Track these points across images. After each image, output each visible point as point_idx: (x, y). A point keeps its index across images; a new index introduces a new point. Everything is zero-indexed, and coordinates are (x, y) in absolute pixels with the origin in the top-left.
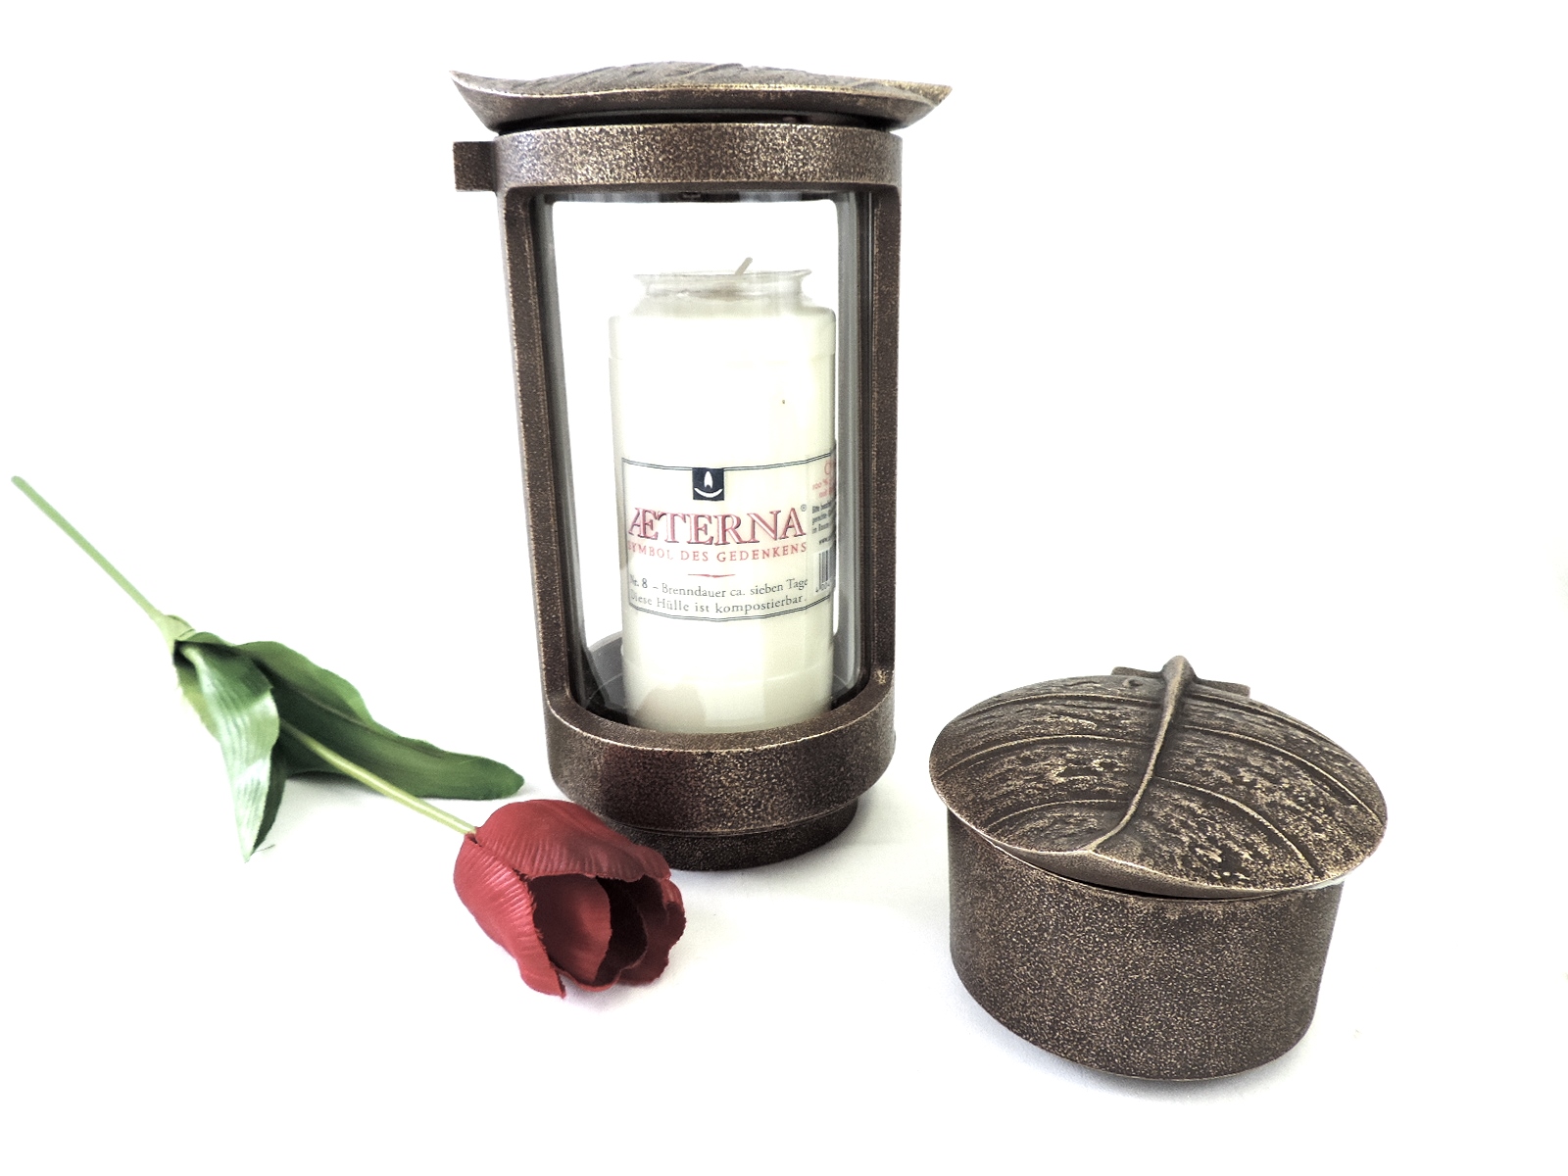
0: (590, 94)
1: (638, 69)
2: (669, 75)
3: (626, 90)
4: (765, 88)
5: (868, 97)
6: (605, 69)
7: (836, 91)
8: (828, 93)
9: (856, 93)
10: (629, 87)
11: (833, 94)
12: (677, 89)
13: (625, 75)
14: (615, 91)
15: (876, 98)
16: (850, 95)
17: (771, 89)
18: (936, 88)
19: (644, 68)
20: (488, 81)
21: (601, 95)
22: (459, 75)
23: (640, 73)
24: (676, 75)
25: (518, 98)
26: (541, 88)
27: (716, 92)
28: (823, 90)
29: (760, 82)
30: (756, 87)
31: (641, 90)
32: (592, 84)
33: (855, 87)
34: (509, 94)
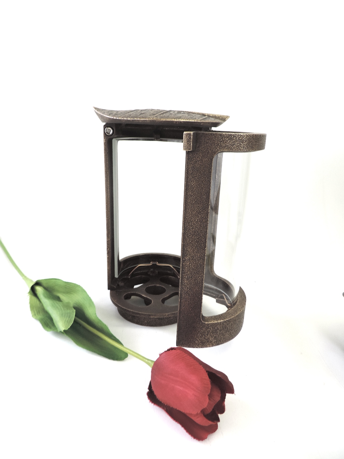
0: (129, 119)
1: (142, 112)
2: (150, 115)
3: (138, 119)
4: (176, 120)
5: (204, 122)
6: (135, 110)
7: (195, 121)
8: (193, 122)
9: (201, 122)
11: (194, 122)
12: (152, 120)
13: (139, 114)
14: (135, 119)
15: (206, 123)
16: (199, 122)
17: (177, 121)
18: (225, 116)
19: (144, 112)
20: (104, 111)
21: (132, 120)
22: (96, 108)
23: (143, 114)
24: (152, 115)
25: (110, 118)
26: (116, 116)
27: (162, 121)
28: (192, 121)
29: (175, 119)
30: (173, 120)
31: (142, 119)
32: (130, 116)
33: (200, 120)
34: (108, 117)
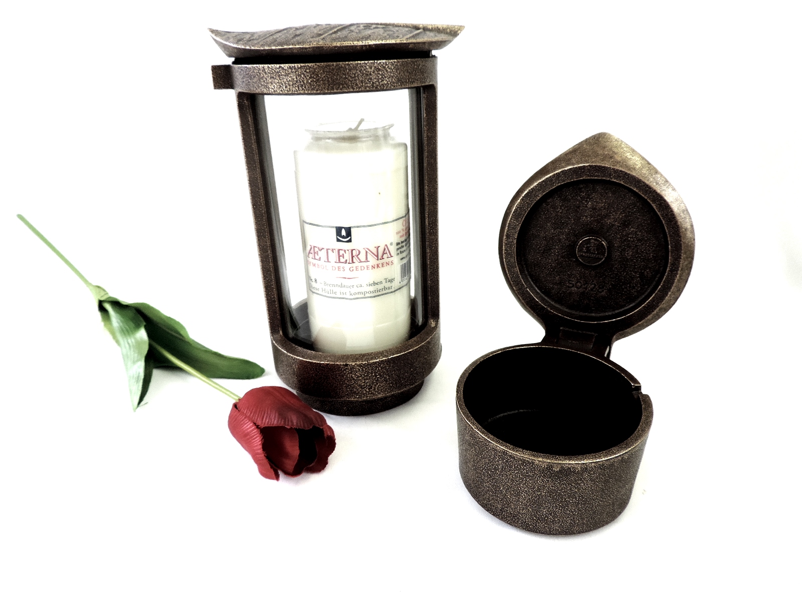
0: (274, 48)
1: (298, 32)
2: (313, 37)
3: (291, 47)
4: (360, 43)
5: (414, 43)
6: (284, 30)
7: (397, 42)
8: (393, 44)
9: (408, 42)
10: (292, 44)
11: (396, 44)
12: (316, 46)
13: (291, 37)
14: (285, 47)
15: (419, 43)
16: (405, 43)
17: (363, 44)
18: (456, 27)
19: (301, 31)
20: (228, 35)
21: (279, 49)
22: (212, 31)
23: (299, 35)
24: (316, 37)
25: (239, 48)
26: (250, 43)
27: (335, 47)
28: (391, 42)
29: (358, 41)
30: (356, 43)
31: (298, 46)
32: (274, 42)
33: (407, 39)
34: (235, 46)
